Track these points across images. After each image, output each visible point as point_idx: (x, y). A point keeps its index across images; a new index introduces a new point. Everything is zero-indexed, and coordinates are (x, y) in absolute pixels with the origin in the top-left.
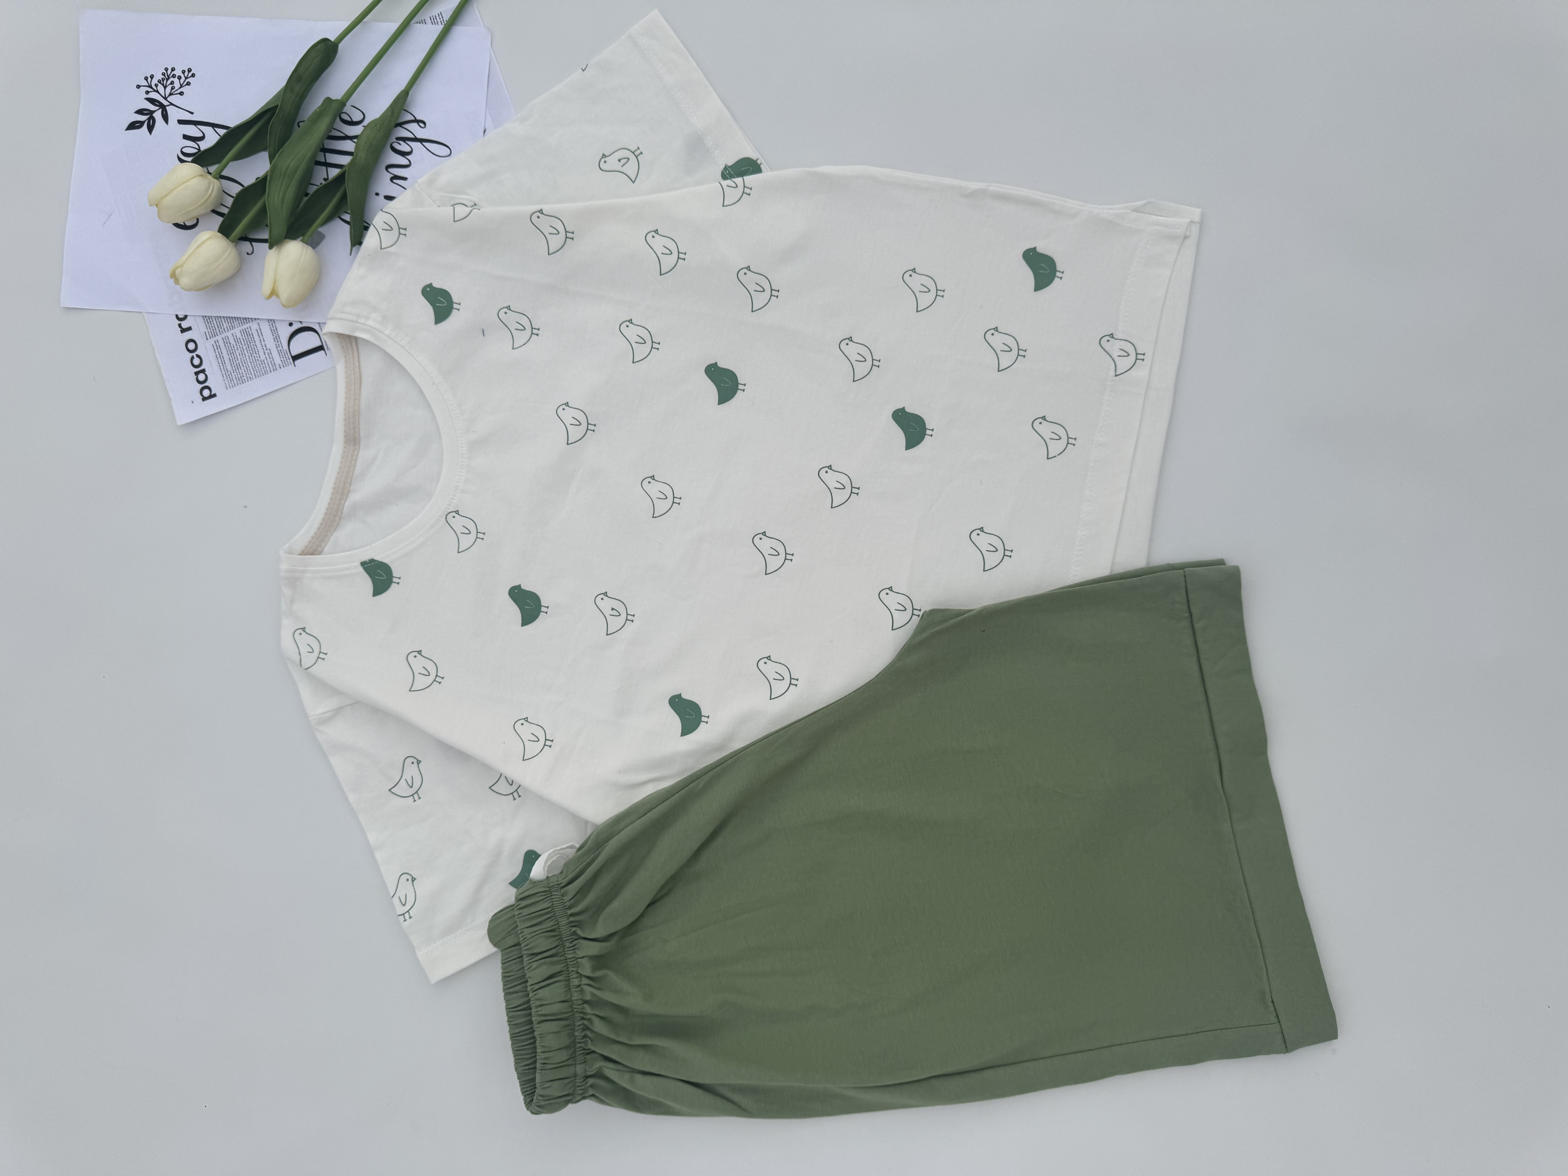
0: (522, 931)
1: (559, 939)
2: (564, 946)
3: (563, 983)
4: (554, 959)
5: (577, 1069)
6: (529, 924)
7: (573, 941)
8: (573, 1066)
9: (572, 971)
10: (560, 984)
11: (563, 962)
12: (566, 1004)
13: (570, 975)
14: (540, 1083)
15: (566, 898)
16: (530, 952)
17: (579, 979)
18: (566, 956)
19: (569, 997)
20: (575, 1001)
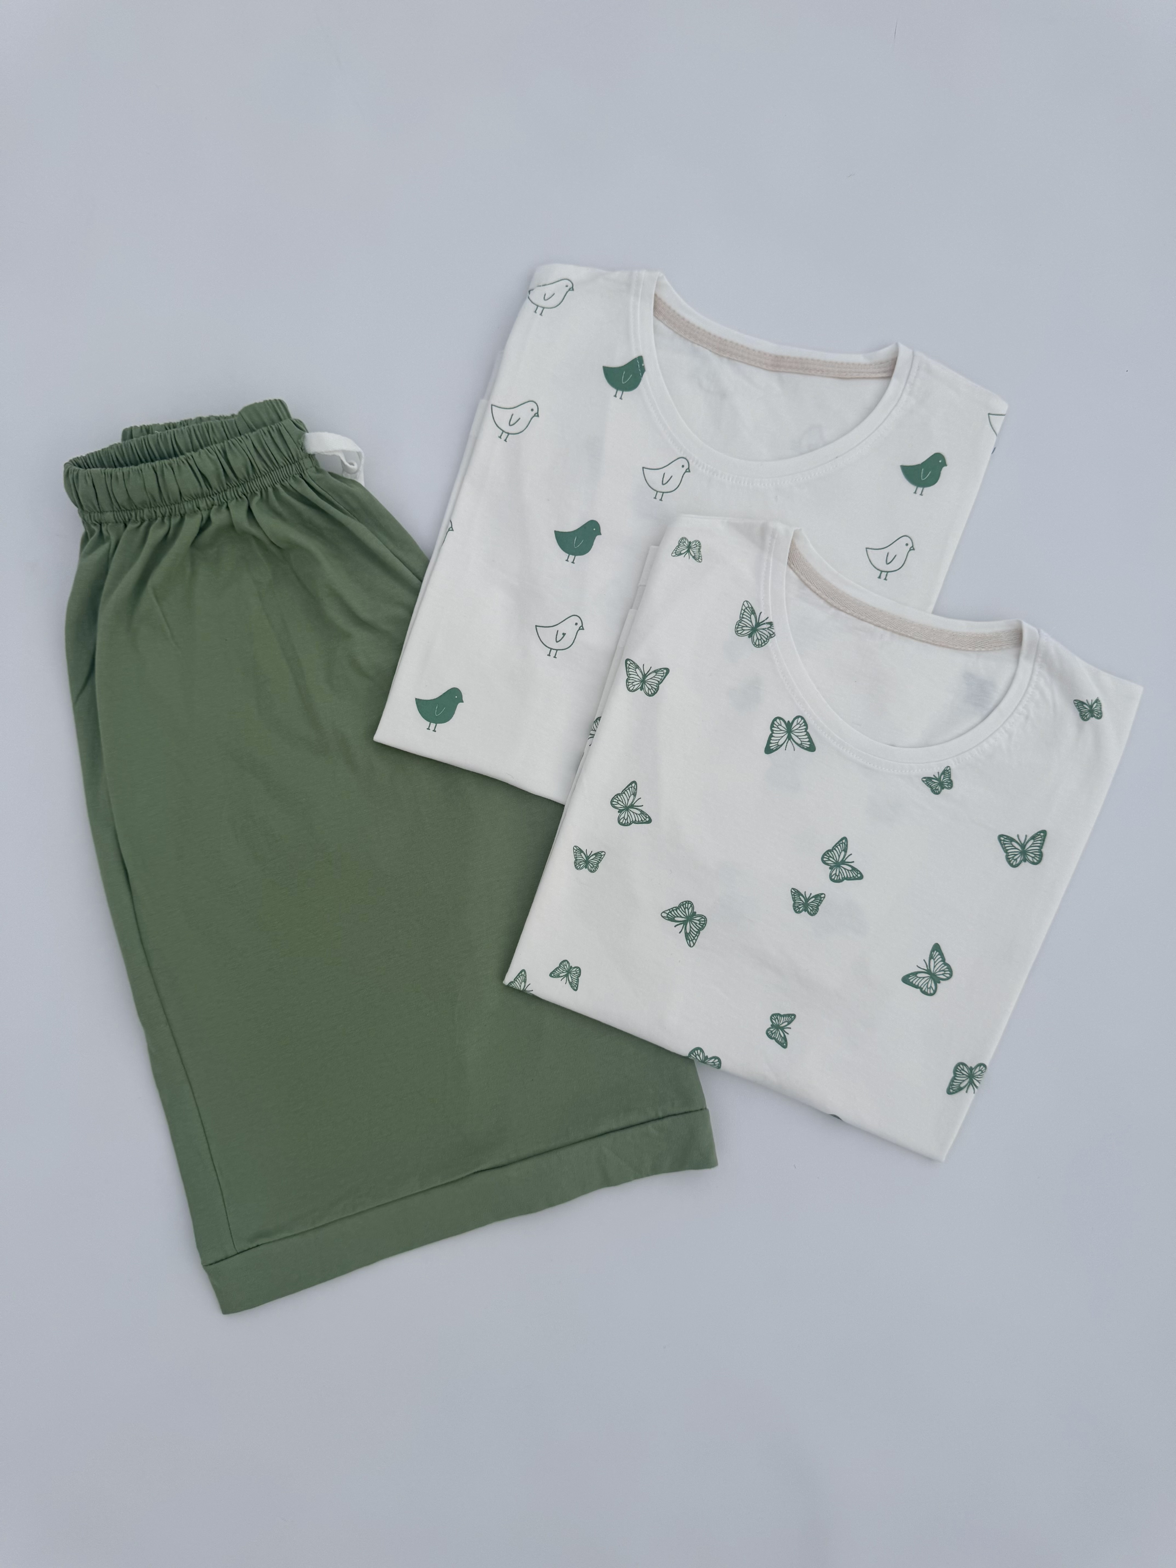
0: (248, 437)
1: (246, 480)
2: (238, 486)
3: (199, 492)
4: (223, 478)
5: (108, 513)
6: (257, 445)
7: (245, 495)
8: (112, 510)
9: (213, 499)
10: (199, 488)
11: (222, 488)
12: (179, 496)
13: (209, 497)
14: (91, 473)
15: (292, 481)
16: (227, 449)
17: (206, 507)
18: (228, 490)
19: (186, 499)
20: (182, 507)
